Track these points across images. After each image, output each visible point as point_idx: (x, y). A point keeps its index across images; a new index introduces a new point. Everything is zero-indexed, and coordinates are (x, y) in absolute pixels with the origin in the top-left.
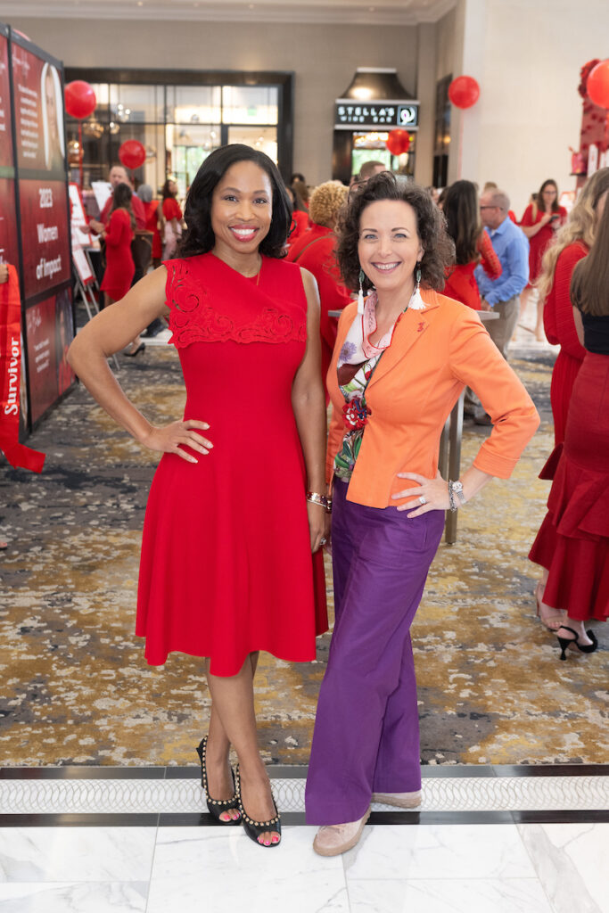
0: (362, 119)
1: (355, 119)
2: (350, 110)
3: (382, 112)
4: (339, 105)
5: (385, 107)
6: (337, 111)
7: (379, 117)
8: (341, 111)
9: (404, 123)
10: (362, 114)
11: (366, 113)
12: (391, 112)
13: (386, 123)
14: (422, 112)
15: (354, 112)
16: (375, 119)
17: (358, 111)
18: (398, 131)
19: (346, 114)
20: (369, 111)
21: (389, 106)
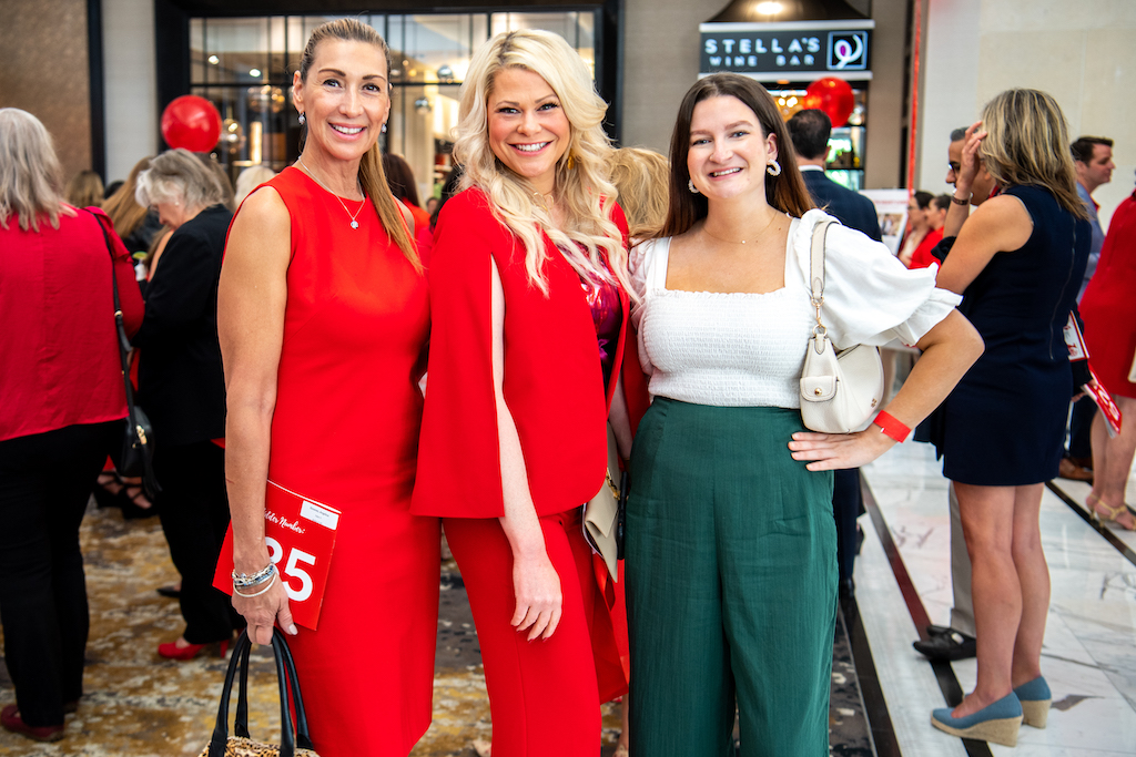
0: (752, 61)
1: (739, 61)
2: (728, 44)
3: (795, 46)
4: (706, 36)
5: (799, 35)
6: (704, 47)
7: (788, 55)
8: (711, 47)
9: (840, 66)
10: (753, 52)
11: (760, 49)
12: (814, 45)
13: (803, 68)
14: (878, 42)
15: (736, 48)
16: (781, 61)
17: (744, 46)
18: (829, 80)
19: (721, 52)
20: (767, 45)
21: (810, 34)
